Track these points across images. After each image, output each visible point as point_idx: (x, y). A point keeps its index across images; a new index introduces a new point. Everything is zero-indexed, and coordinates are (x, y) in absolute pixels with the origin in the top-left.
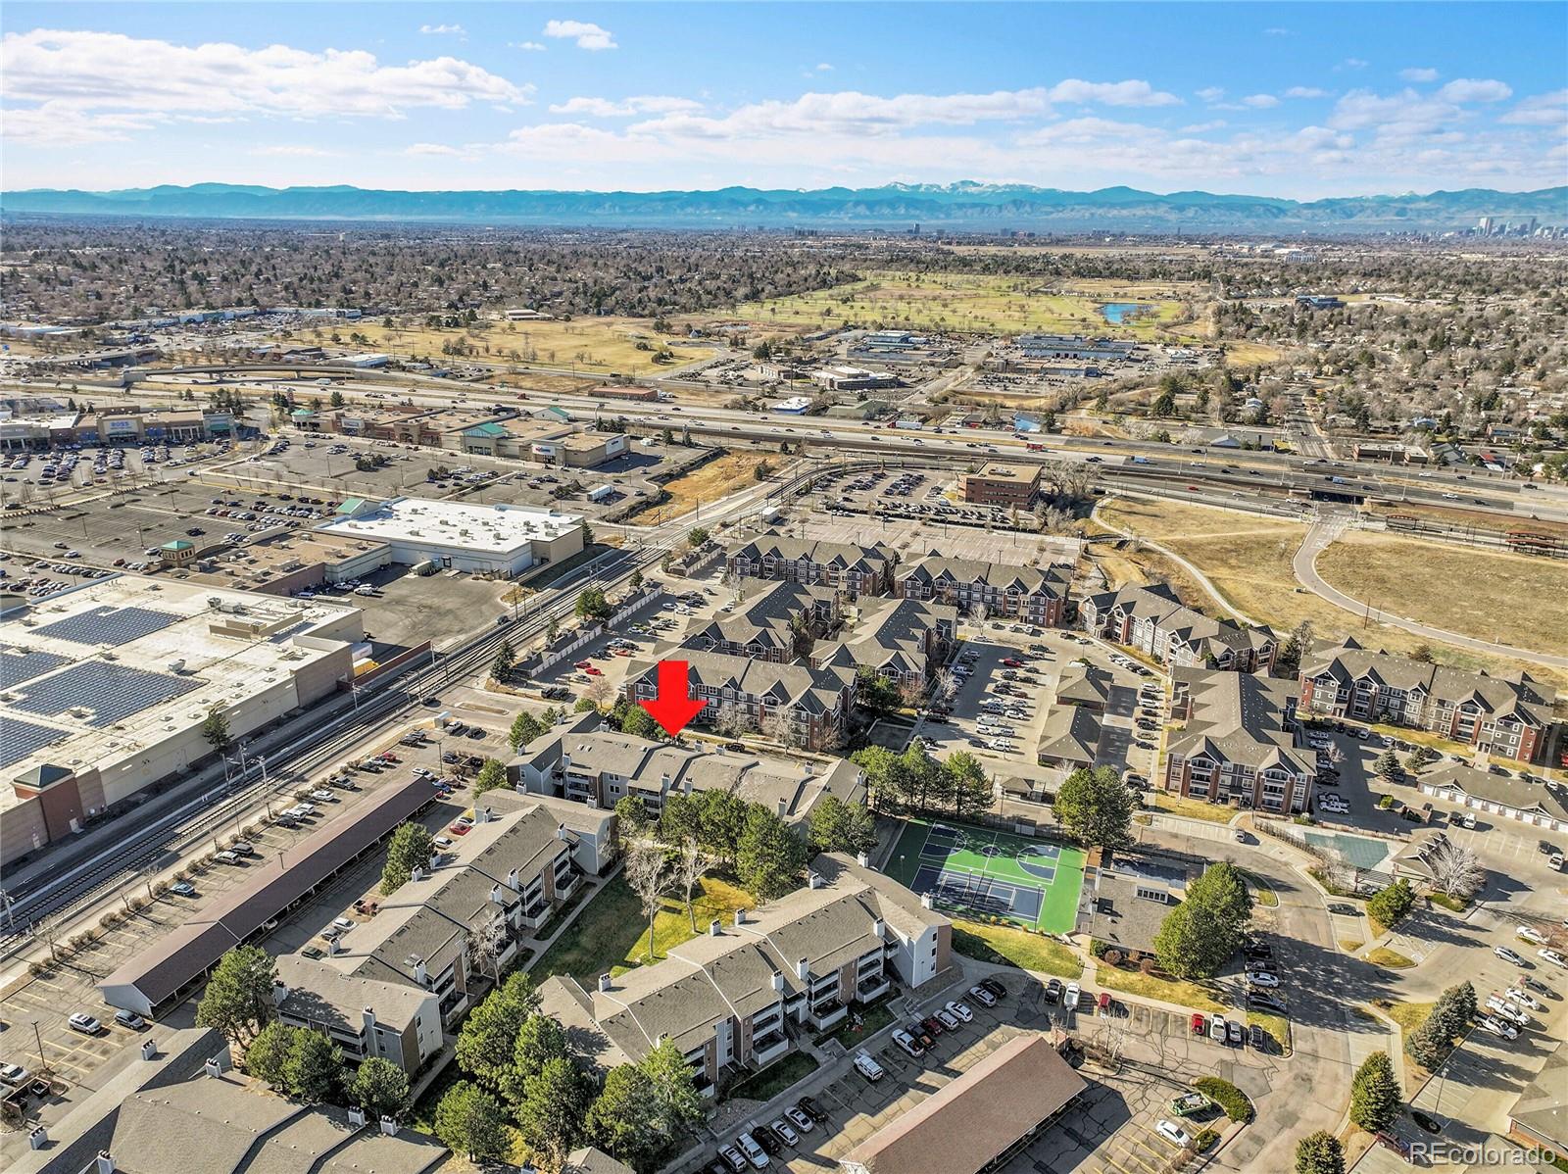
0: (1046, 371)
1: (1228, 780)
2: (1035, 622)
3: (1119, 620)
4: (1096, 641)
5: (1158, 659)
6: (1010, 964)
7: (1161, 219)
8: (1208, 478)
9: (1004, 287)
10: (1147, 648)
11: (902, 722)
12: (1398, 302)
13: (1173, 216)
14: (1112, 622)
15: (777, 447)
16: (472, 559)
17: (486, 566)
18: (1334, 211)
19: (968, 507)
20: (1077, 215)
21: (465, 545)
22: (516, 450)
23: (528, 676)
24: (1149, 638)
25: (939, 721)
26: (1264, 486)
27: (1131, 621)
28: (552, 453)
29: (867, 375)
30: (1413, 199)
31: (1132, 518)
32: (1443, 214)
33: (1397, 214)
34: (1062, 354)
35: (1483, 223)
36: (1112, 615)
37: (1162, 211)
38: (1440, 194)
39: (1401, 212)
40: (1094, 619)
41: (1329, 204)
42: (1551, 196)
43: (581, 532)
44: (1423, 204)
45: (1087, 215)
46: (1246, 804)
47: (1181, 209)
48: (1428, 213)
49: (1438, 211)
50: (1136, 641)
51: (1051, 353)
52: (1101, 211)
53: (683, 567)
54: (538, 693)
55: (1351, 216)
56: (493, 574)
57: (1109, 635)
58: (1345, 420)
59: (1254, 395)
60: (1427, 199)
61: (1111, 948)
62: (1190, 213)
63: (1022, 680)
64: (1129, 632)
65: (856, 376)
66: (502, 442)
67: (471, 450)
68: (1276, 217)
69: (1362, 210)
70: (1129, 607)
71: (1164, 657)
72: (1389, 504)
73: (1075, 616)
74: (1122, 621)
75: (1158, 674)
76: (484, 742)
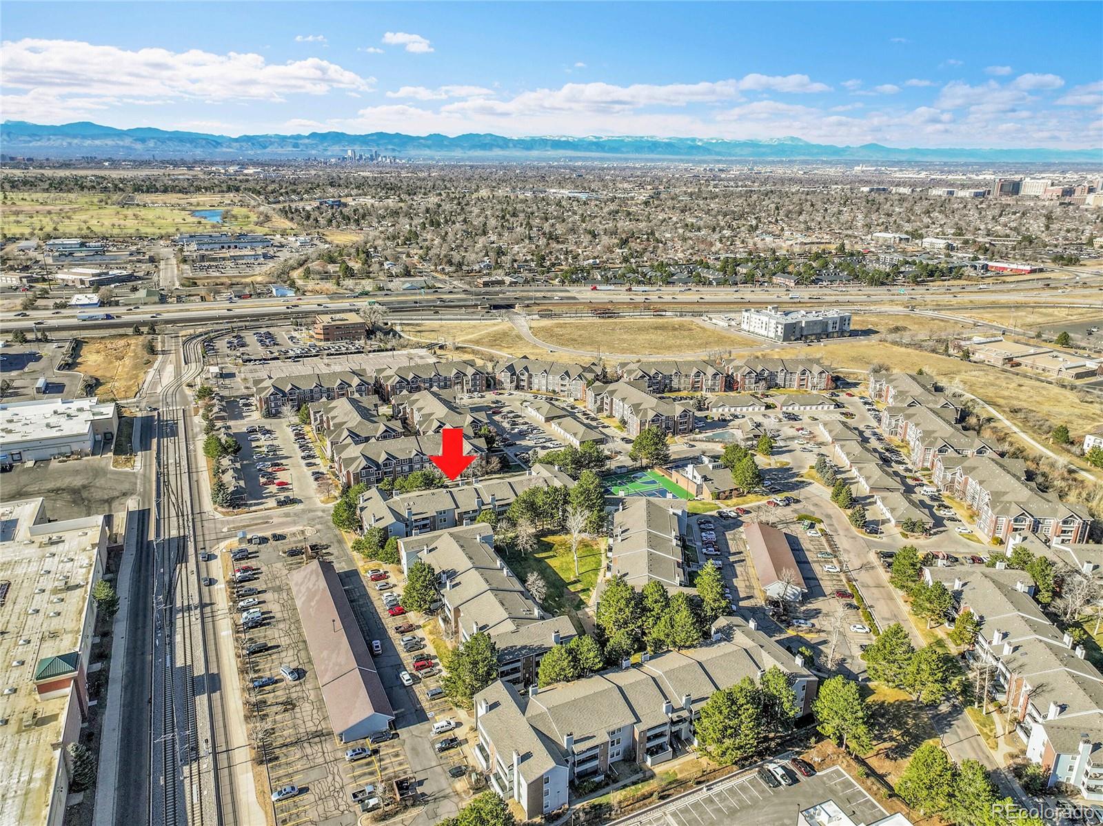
1: (664, 426)
2: (476, 391)
3: (522, 377)
4: (515, 392)
6: (697, 514)
7: (129, 148)
10: (544, 388)
13: (139, 146)
14: (519, 380)
18: (253, 144)
20: (58, 143)
23: (243, 499)
24: (544, 382)
27: (530, 376)
30: (299, 137)
32: (320, 147)
33: (294, 147)
35: (350, 153)
36: (518, 377)
37: (127, 142)
38: (313, 135)
39: (296, 145)
40: (509, 381)
41: (247, 139)
42: (375, 137)
44: (307, 141)
45: (65, 143)
47: (143, 141)
48: (313, 147)
49: (317, 145)
50: (535, 387)
52: (76, 141)
53: (223, 413)
54: (273, 505)
55: (265, 147)
56: (78, 455)
57: (518, 387)
58: (448, 269)
59: (387, 259)
60: (308, 137)
61: (719, 493)
62: (151, 144)
63: (514, 417)
64: (530, 383)
68: (216, 147)
69: (272, 143)
70: (526, 368)
71: (557, 390)
72: (528, 306)
73: (491, 383)
74: (525, 377)
75: (562, 399)
76: (291, 539)
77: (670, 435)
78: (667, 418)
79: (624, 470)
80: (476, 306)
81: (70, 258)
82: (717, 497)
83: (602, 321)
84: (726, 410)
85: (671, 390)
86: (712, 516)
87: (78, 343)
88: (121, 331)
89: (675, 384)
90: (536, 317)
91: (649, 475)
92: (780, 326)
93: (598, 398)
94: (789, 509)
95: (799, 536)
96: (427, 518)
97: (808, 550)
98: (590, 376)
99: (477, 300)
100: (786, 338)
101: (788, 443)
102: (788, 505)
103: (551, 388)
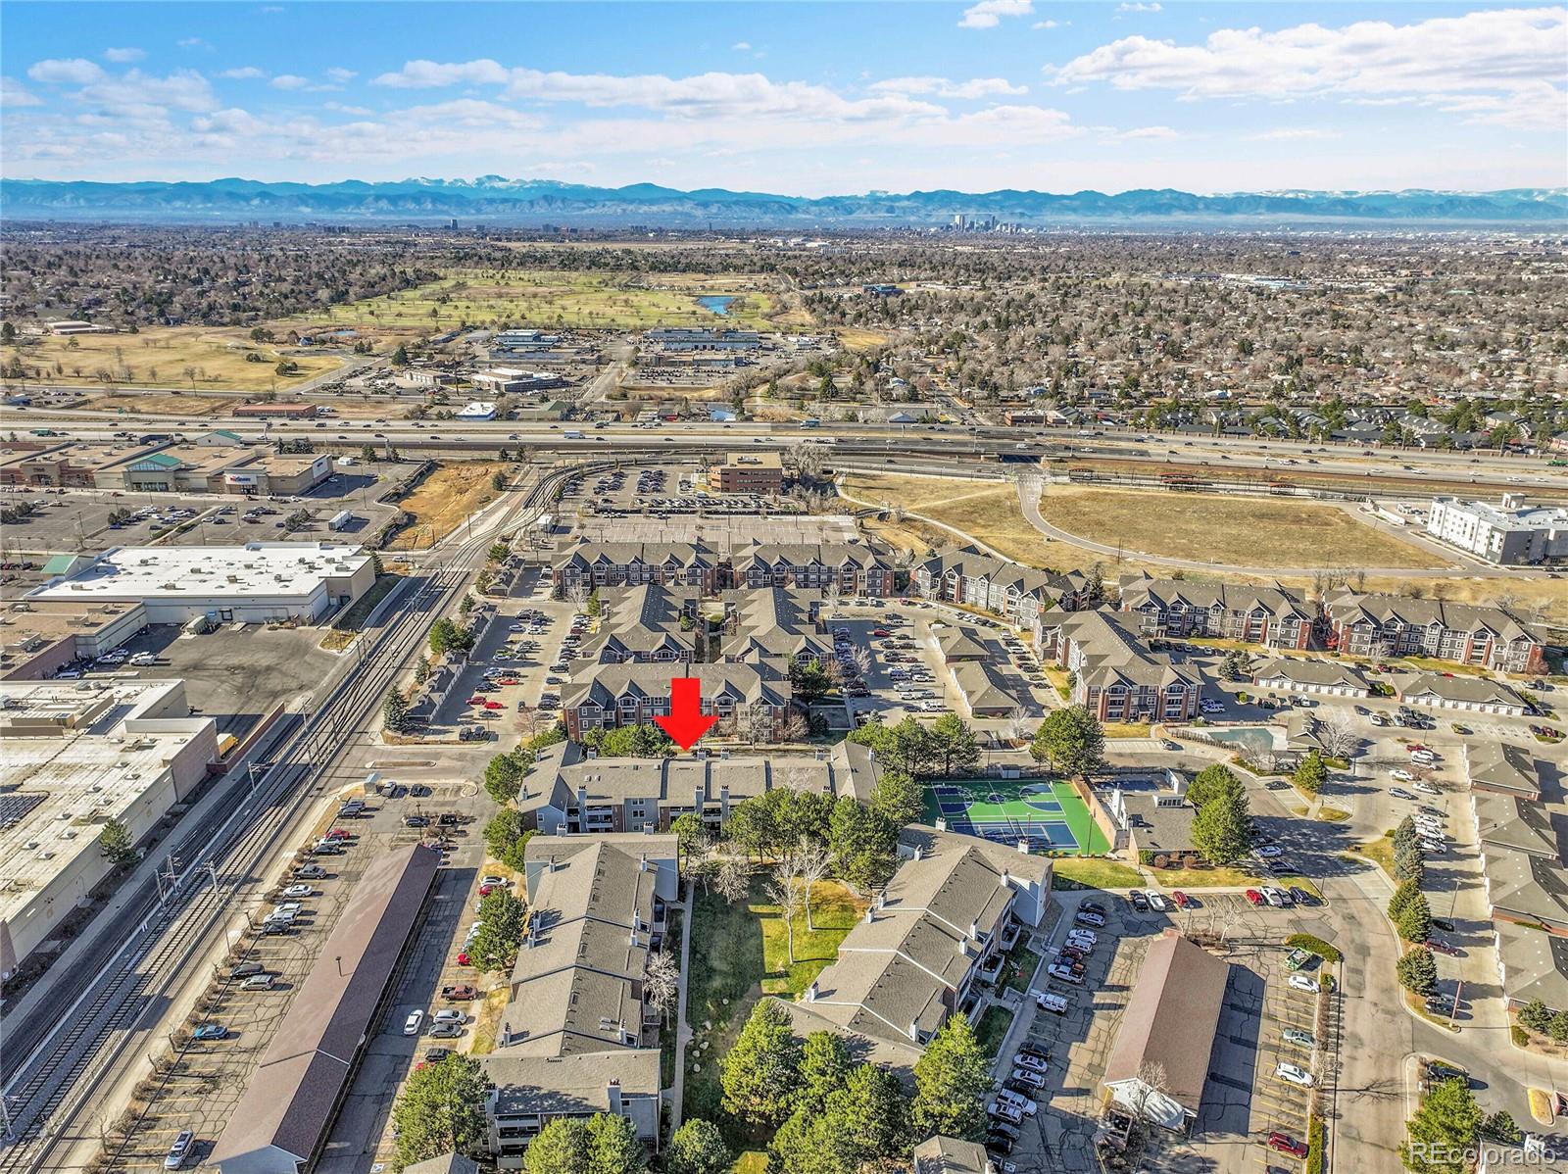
0: (698, 363)
1: (1135, 701)
2: (874, 593)
3: (951, 582)
4: (935, 605)
5: (996, 611)
6: (1088, 887)
7: (688, 215)
8: (913, 451)
9: (595, 282)
10: (982, 603)
11: (832, 702)
12: (940, 288)
13: (699, 213)
14: (945, 585)
15: (496, 455)
16: (257, 607)
17: (280, 613)
18: (836, 208)
19: (726, 496)
21: (245, 593)
22: (204, 483)
23: (425, 721)
24: (983, 593)
25: (863, 695)
26: (960, 454)
27: (963, 581)
28: (254, 481)
29: (531, 376)
30: (897, 198)
31: (874, 492)
32: (923, 212)
33: (888, 211)
34: (701, 346)
35: (957, 219)
36: (944, 578)
37: (688, 207)
38: (917, 195)
39: (891, 210)
40: (928, 584)
42: (999, 197)
43: (372, 562)
44: (906, 203)
46: (1153, 719)
47: (705, 205)
48: (913, 211)
49: (918, 208)
50: (970, 599)
51: (689, 345)
52: (631, 207)
53: (503, 586)
54: (455, 737)
55: (849, 212)
56: (295, 621)
57: (943, 597)
58: (977, 393)
59: (895, 374)
60: (908, 198)
61: (1155, 855)
62: (714, 209)
63: (902, 647)
64: (962, 591)
65: (520, 378)
66: (182, 475)
67: (138, 486)
69: (860, 207)
70: (959, 568)
71: (1002, 608)
72: (1061, 461)
73: (902, 585)
74: (955, 582)
75: (1004, 625)
76: (435, 797)
77: (1145, 720)
78: (1145, 689)
79: (1015, 774)
80: (977, 454)
81: (509, 354)
82: (1150, 860)
83: (1173, 494)
84: (1287, 686)
85: (1204, 634)
86: (1118, 898)
87: (432, 467)
88: (485, 455)
89: (1213, 625)
90: (1066, 479)
92: (1498, 536)
93: (1049, 633)
94: (1287, 914)
95: (1271, 980)
96: (609, 807)
97: (1271, 1017)
98: (1055, 593)
99: (982, 445)
100: (1508, 557)
101: (1374, 773)
102: (1285, 905)
103: (993, 604)
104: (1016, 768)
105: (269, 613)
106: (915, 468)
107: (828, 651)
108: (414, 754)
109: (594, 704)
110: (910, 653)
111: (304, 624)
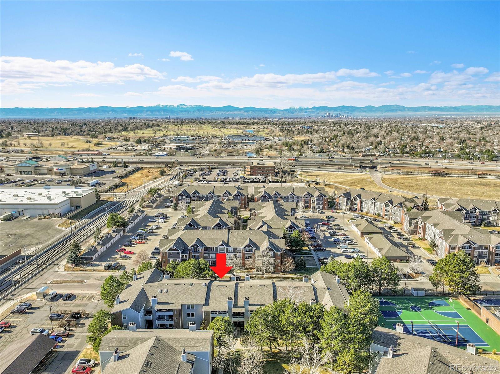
0: (243, 143)
1: (476, 254)
2: (319, 208)
3: (355, 202)
4: (348, 213)
5: (379, 215)
7: (242, 114)
10: (371, 211)
11: (306, 254)
12: (325, 128)
13: (245, 114)
14: (352, 204)
16: (36, 209)
17: (46, 212)
18: (288, 112)
19: (251, 177)
20: (218, 114)
21: (33, 203)
22: (45, 171)
23: (91, 260)
24: (372, 207)
25: (322, 250)
26: (345, 165)
27: (362, 202)
28: (64, 170)
30: (308, 109)
32: (316, 113)
34: (244, 139)
35: (328, 114)
36: (352, 201)
38: (314, 108)
39: (306, 112)
40: (345, 203)
41: (287, 110)
42: (340, 108)
43: (95, 193)
44: (311, 110)
45: (221, 113)
46: (487, 263)
47: (247, 111)
48: (313, 112)
49: (315, 112)
50: (365, 210)
51: (241, 139)
52: (224, 112)
53: (151, 204)
54: (102, 268)
55: (293, 113)
56: (51, 216)
57: (351, 209)
59: (314, 145)
60: (312, 109)
62: (250, 113)
63: (337, 229)
64: (361, 207)
66: (37, 168)
67: (21, 173)
68: (274, 113)
69: (296, 111)
70: (359, 196)
71: (382, 214)
72: (386, 167)
73: (332, 205)
74: (357, 202)
75: (384, 221)
76: (76, 301)
77: (483, 263)
78: (481, 247)
79: (422, 293)
80: (352, 165)
81: (177, 141)
85: (488, 225)
87: (138, 169)
88: (160, 165)
90: (390, 173)
91: (451, 305)
93: (413, 222)
96: (170, 310)
98: (410, 205)
99: (353, 162)
103: (377, 212)
104: (422, 290)
105: (40, 212)
106: (327, 170)
107: (302, 227)
108: (76, 276)
109: (176, 250)
110: (341, 232)
111: (55, 217)
